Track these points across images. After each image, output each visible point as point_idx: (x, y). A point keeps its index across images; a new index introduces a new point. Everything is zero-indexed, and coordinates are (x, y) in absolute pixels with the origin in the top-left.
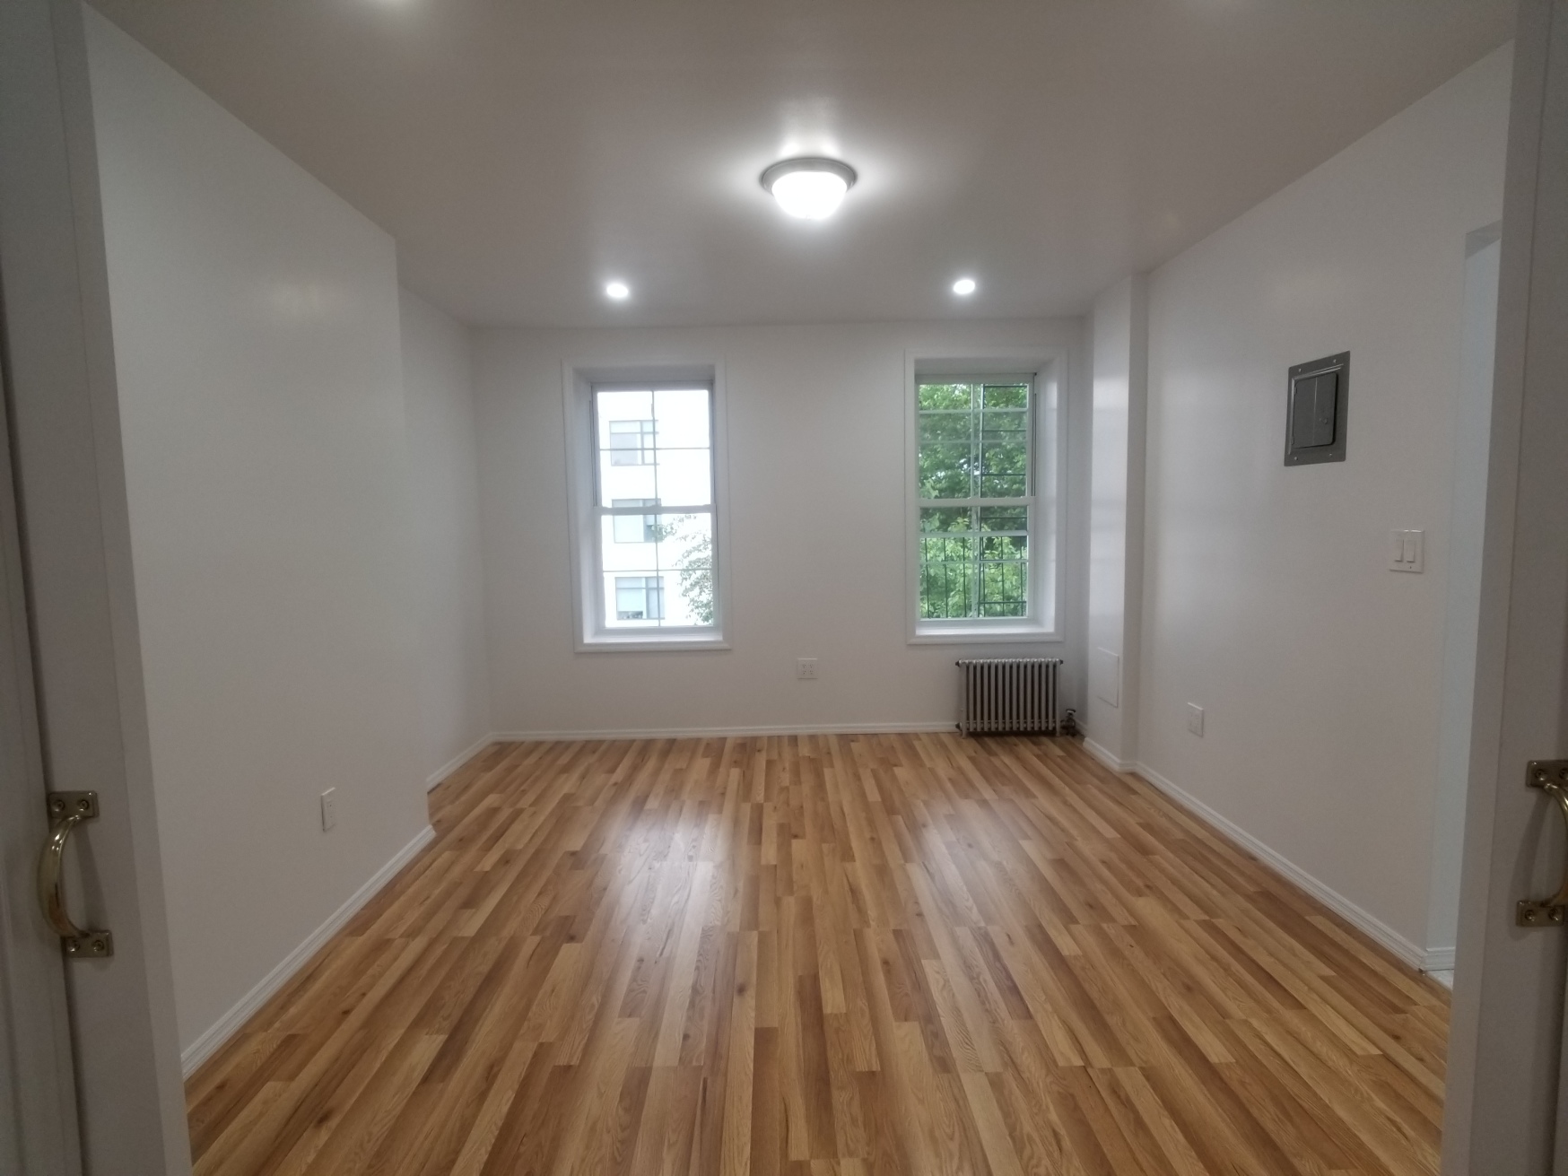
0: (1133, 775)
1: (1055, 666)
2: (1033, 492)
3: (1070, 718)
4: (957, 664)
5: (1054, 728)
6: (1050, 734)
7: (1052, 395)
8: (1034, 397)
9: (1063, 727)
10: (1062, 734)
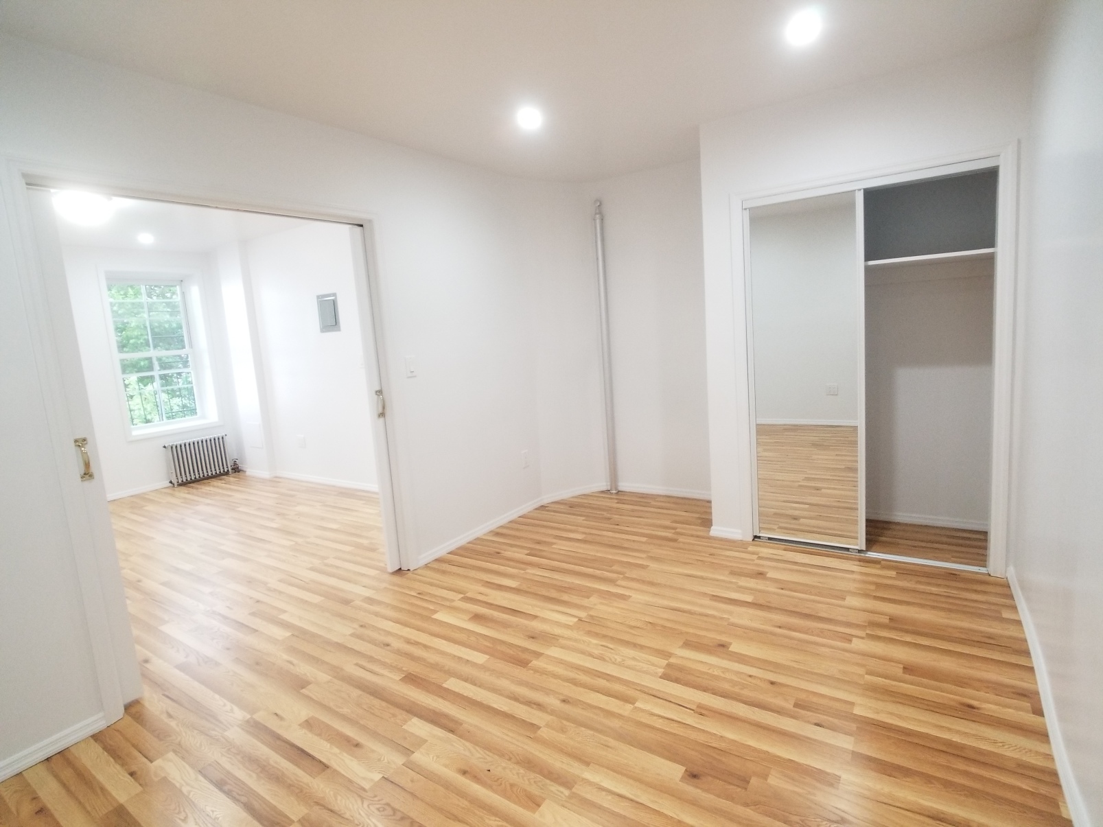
0: (276, 477)
1: (223, 438)
2: (191, 346)
3: (235, 463)
4: (165, 447)
5: (228, 471)
6: (227, 473)
7: (195, 293)
8: (183, 294)
9: (232, 469)
10: (232, 473)
